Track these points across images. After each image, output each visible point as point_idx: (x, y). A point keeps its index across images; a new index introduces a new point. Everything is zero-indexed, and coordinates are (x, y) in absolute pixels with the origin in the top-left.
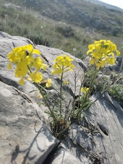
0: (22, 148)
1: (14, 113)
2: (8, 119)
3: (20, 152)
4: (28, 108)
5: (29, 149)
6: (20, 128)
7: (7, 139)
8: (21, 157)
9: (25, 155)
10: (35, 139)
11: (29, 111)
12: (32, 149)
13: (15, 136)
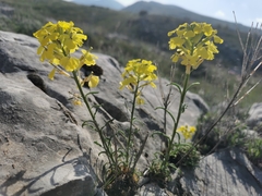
0: (28, 175)
1: (40, 129)
2: (29, 135)
3: (23, 179)
4: (66, 128)
5: (38, 178)
6: (40, 149)
7: (14, 158)
8: (19, 185)
9: (26, 184)
10: (54, 169)
11: (66, 133)
12: (43, 179)
13: (27, 158)
